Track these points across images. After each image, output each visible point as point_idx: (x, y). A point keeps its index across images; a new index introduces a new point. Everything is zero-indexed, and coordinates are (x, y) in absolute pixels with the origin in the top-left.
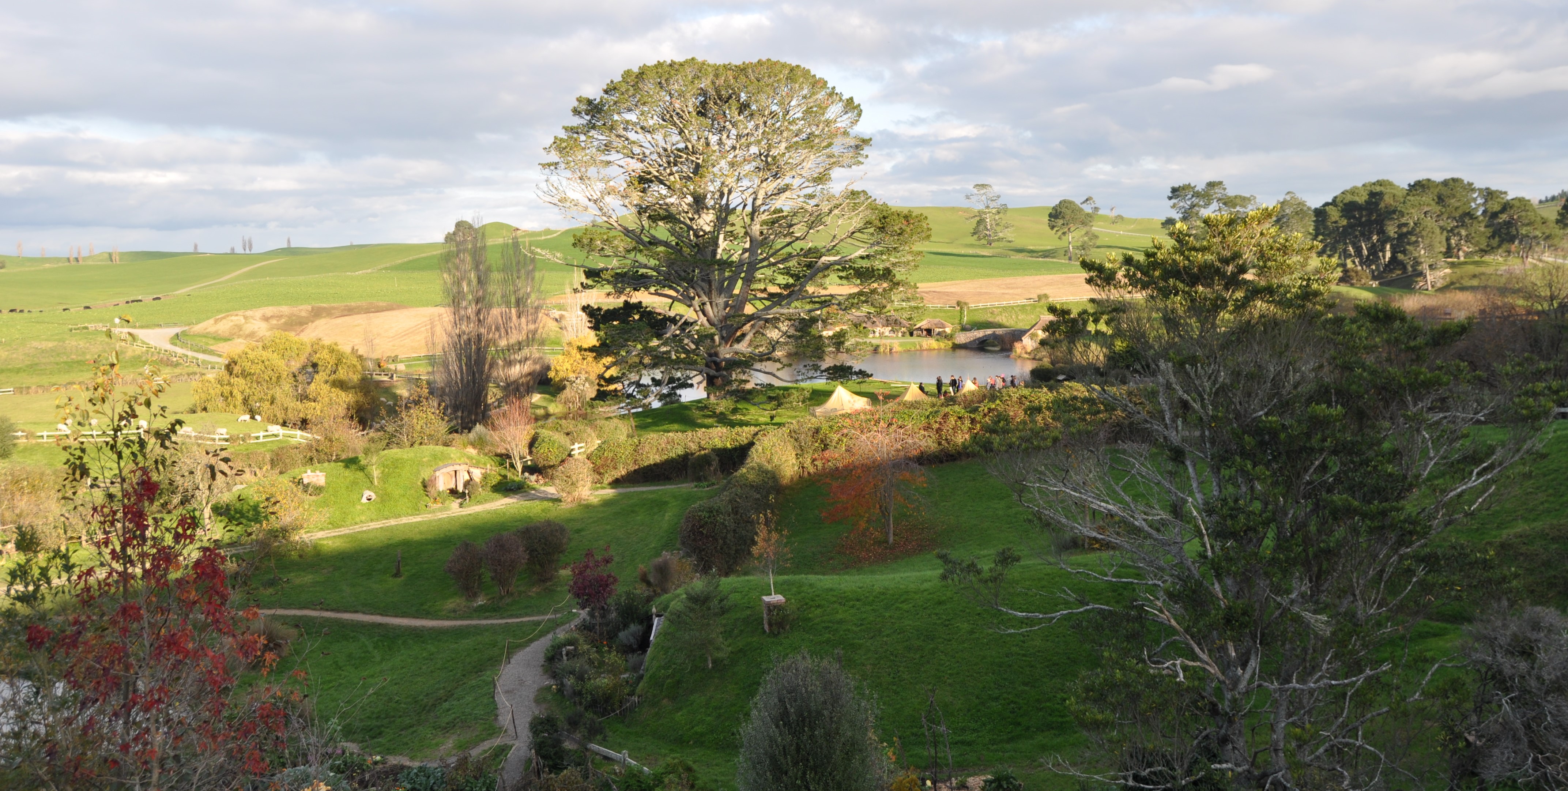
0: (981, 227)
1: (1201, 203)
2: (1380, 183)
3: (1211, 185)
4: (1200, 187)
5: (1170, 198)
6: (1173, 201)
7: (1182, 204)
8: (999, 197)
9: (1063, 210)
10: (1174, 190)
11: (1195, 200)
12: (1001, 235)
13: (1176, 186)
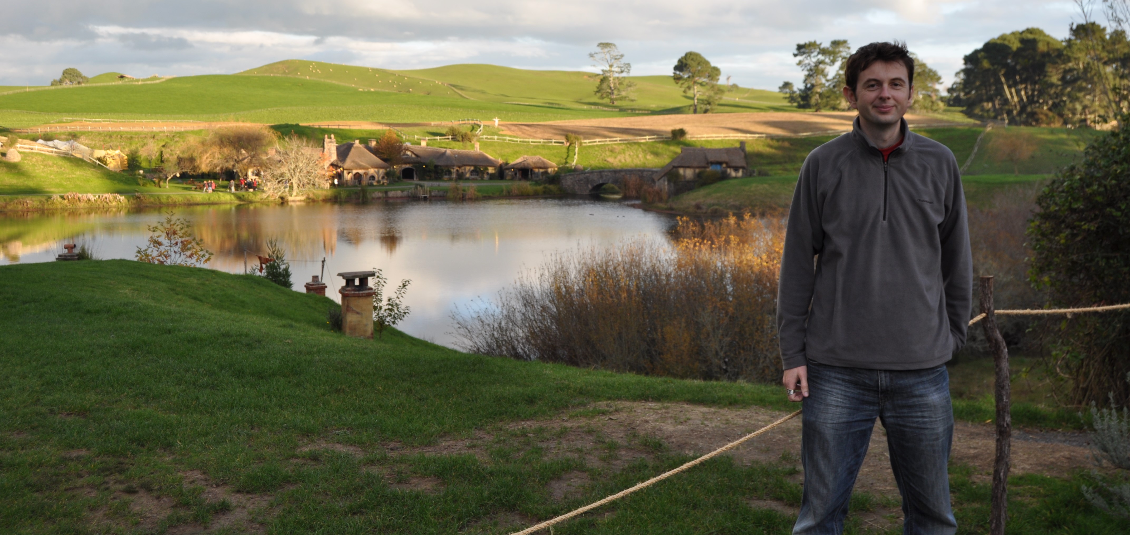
0: (605, 86)
1: (827, 60)
2: (1029, 31)
3: (836, 43)
4: (826, 44)
5: (795, 55)
6: (799, 58)
7: (807, 62)
8: (622, 56)
9: (689, 62)
10: (800, 47)
11: (821, 57)
12: (624, 94)
13: (802, 42)
